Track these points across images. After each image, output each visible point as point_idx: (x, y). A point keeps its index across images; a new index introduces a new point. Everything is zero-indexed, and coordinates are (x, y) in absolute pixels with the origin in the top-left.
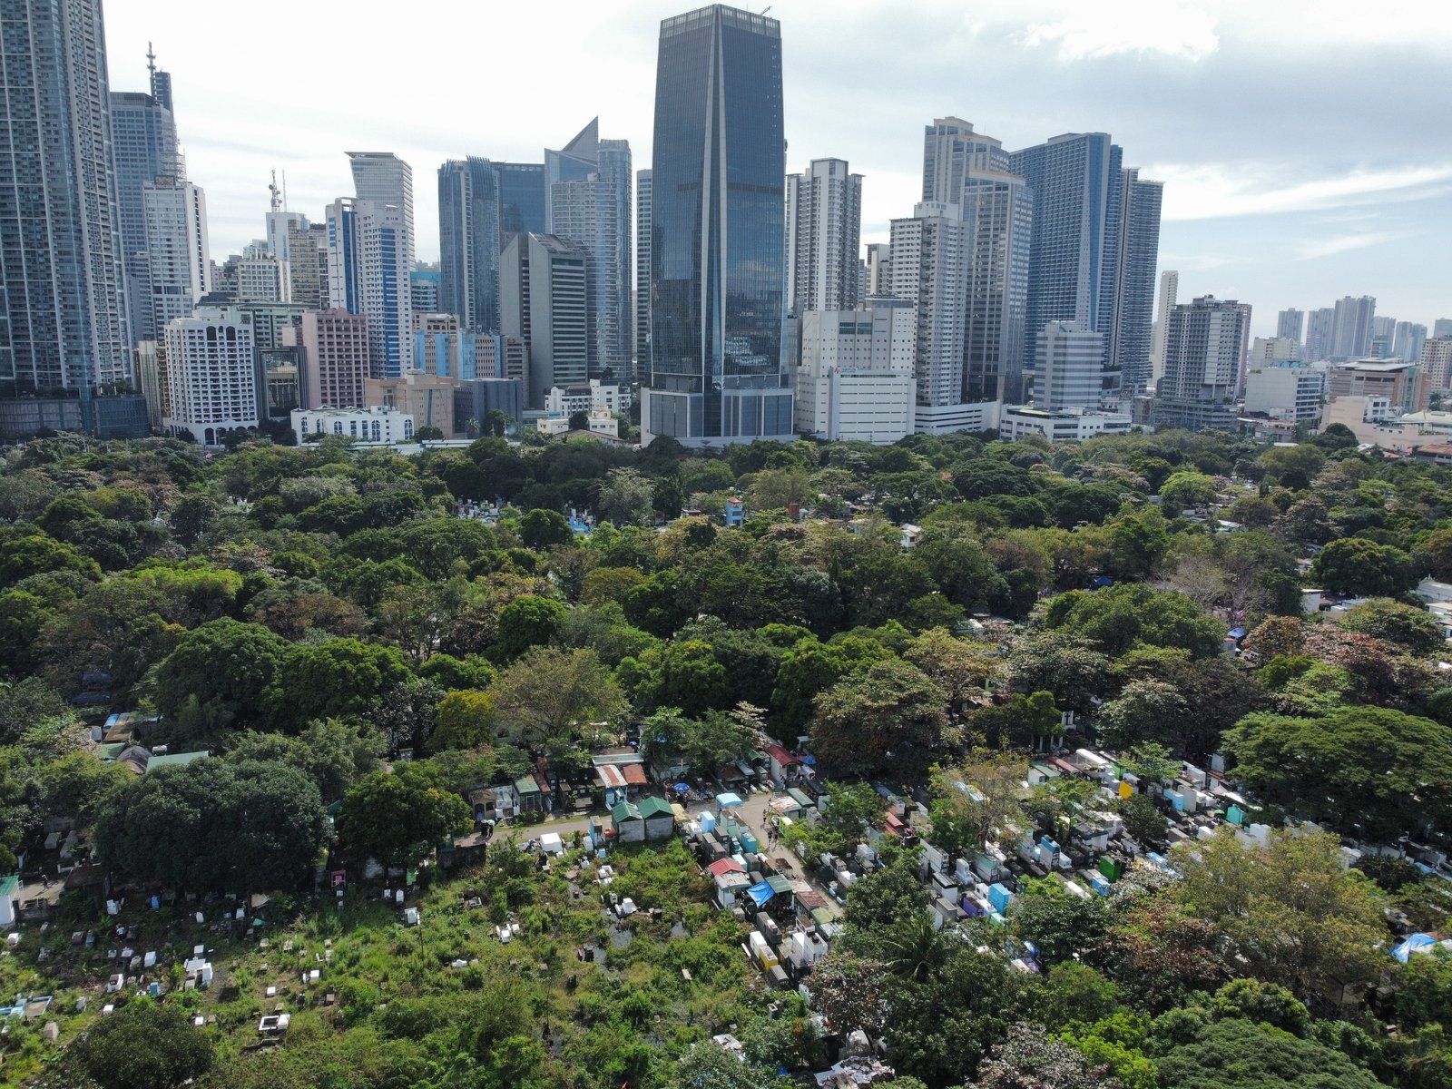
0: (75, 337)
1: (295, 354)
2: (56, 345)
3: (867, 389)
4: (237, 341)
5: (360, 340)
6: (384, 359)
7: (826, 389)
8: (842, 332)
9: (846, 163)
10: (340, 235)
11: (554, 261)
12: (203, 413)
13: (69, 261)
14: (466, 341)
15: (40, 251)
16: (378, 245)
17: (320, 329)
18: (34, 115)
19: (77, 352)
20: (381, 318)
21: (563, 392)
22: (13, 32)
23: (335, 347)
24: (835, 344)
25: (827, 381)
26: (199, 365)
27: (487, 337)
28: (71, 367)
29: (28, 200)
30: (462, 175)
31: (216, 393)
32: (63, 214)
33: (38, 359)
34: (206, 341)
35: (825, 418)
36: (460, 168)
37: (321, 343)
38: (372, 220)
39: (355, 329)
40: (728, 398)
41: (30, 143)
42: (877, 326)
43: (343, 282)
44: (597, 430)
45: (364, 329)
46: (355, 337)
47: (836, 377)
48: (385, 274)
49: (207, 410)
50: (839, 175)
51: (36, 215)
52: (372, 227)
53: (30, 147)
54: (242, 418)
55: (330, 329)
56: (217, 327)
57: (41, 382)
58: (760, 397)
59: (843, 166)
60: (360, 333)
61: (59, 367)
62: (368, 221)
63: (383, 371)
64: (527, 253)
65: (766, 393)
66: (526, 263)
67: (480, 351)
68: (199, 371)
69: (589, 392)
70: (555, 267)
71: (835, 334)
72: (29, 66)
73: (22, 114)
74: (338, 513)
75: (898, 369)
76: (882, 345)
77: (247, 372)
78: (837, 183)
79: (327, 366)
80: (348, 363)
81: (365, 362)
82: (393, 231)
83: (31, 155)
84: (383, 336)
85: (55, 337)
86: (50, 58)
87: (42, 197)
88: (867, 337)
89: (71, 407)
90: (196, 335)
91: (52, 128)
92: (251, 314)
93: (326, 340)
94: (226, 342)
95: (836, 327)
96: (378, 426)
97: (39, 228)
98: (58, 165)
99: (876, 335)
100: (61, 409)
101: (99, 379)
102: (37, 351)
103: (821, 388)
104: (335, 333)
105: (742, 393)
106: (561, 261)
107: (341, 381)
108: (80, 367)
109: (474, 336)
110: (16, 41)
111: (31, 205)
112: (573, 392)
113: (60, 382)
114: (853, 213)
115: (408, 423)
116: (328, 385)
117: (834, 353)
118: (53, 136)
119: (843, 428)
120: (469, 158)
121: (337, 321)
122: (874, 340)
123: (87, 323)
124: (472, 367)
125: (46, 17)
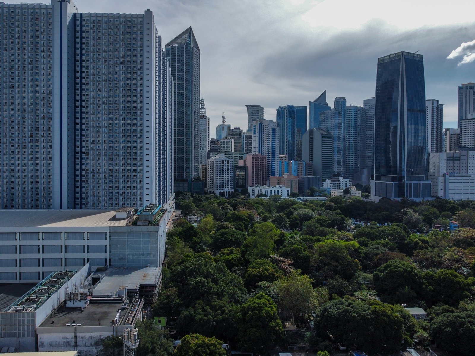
0: (188, 163)
1: (244, 168)
2: (183, 166)
3: (460, 181)
4: (230, 164)
5: (264, 164)
6: (270, 170)
7: (443, 181)
8: (448, 160)
9: (438, 101)
10: (257, 131)
11: (323, 137)
12: (219, 187)
13: (189, 141)
14: (295, 164)
15: (181, 138)
16: (270, 134)
17: (253, 160)
18: (183, 99)
19: (188, 168)
20: (270, 157)
21: (330, 181)
22: (180, 77)
23: (257, 166)
24: (445, 165)
25: (443, 178)
26: (219, 172)
27: (301, 163)
28: (186, 172)
29: (179, 123)
30: (285, 111)
31: (223, 180)
32: (188, 127)
33: (177, 170)
34: (221, 164)
35: (442, 191)
36: (285, 109)
37: (253, 165)
38: (269, 126)
39: (263, 160)
40: (407, 184)
41: (181, 107)
42: (462, 158)
43: (257, 146)
44: (354, 194)
45: (265, 160)
46: (263, 163)
47: (447, 176)
48: (272, 142)
49: (220, 186)
50: (435, 105)
51: (181, 127)
52: (268, 128)
53: (181, 108)
54: (229, 189)
55: (256, 160)
56: (225, 160)
57: (177, 177)
58: (420, 184)
59: (437, 102)
60: (264, 162)
61: (183, 173)
62: (267, 126)
63: (270, 174)
64: (313, 135)
65: (422, 182)
66: (312, 138)
67: (299, 167)
68: (219, 174)
69: (339, 181)
70: (323, 139)
71: (445, 161)
72: (183, 85)
73: (180, 99)
74: (323, 222)
75: (471, 173)
76: (464, 165)
77: (231, 174)
78: (435, 108)
79: (254, 172)
80: (260, 171)
81: (265, 171)
82: (275, 129)
83: (181, 110)
84: (270, 162)
85: (183, 163)
86: (189, 83)
87: (183, 122)
88: (458, 162)
89: (186, 184)
90: (219, 162)
91: (188, 103)
92: (228, 156)
93: (254, 164)
94: (226, 164)
95: (446, 158)
96: (279, 192)
97: (181, 132)
98: (188, 113)
99: (462, 161)
100: (183, 185)
101: (193, 176)
102: (177, 168)
103: (441, 181)
104: (257, 162)
105: (413, 182)
106: (325, 137)
107: (258, 177)
108: (189, 172)
109: (297, 162)
110: (180, 79)
111: (180, 125)
112: (334, 181)
113: (183, 177)
114: (440, 118)
115: (288, 191)
116: (254, 178)
117: (445, 168)
118: (188, 105)
119: (450, 195)
120: (287, 105)
121: (258, 158)
122: (461, 163)
123: (192, 159)
124: (296, 172)
125: (189, 72)
